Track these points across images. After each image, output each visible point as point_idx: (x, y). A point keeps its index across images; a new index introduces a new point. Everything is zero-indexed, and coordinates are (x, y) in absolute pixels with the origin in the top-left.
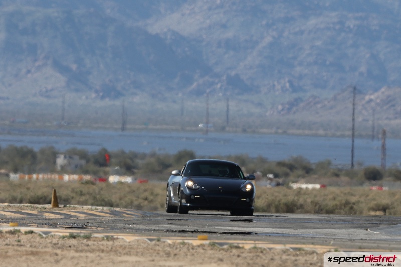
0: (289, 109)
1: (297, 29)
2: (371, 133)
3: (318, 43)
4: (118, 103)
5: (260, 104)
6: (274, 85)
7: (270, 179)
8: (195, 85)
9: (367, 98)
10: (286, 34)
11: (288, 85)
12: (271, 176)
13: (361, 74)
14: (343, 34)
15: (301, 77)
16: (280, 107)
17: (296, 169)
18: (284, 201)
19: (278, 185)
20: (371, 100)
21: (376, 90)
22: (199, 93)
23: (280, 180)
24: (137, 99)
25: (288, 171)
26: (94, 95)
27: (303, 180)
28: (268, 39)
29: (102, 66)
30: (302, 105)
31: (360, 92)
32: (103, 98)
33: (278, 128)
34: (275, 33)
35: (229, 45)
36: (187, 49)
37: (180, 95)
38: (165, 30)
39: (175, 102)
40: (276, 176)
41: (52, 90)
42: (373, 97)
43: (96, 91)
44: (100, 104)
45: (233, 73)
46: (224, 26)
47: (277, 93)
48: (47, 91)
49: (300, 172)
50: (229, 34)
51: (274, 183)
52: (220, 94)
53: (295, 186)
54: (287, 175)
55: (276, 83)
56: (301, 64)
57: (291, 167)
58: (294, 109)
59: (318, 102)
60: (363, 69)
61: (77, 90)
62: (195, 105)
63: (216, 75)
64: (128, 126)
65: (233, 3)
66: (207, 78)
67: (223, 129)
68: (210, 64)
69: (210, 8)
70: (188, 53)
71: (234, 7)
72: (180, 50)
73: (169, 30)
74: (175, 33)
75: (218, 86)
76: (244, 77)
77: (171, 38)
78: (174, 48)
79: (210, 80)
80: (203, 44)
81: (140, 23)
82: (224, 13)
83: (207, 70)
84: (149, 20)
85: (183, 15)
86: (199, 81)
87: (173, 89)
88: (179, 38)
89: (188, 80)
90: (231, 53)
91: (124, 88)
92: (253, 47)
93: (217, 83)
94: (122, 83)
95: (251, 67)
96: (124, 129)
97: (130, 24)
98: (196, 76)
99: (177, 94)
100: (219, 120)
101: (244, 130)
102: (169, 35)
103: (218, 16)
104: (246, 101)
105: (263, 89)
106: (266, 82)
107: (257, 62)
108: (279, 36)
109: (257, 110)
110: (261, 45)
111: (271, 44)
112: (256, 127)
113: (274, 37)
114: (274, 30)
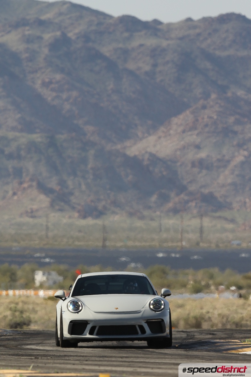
4: (99, 222)
5: (232, 221)
6: (245, 202)
7: (233, 291)
8: (170, 205)
19: (241, 296)
22: (175, 211)
24: (117, 218)
26: (76, 215)
28: (240, 159)
29: (83, 187)
32: (85, 217)
34: (246, 153)
36: (163, 169)
37: (158, 213)
38: (143, 152)
39: (152, 219)
40: (239, 288)
41: (37, 210)
43: (79, 212)
44: (83, 222)
45: (206, 191)
46: (198, 147)
47: (249, 210)
48: (32, 212)
50: (203, 155)
52: (195, 211)
55: (247, 200)
61: (61, 210)
62: (171, 222)
63: (191, 194)
64: (108, 243)
65: (206, 126)
66: (182, 196)
67: (198, 244)
68: (185, 183)
69: (184, 132)
70: (165, 173)
71: (207, 129)
72: (157, 170)
73: (146, 152)
74: (151, 154)
75: (193, 204)
76: (217, 195)
77: (149, 159)
78: (151, 169)
79: (186, 198)
80: (179, 164)
81: (119, 147)
82: (198, 135)
83: (182, 189)
84: (128, 143)
85: (160, 138)
86: (175, 199)
87: (150, 208)
88: (155, 159)
89: (164, 198)
90: (204, 172)
91: (105, 208)
92: (225, 166)
93: (192, 201)
94: (103, 203)
95: (223, 186)
96: (104, 246)
97: (109, 147)
98: (172, 195)
99: (155, 212)
100: (193, 237)
101: (217, 246)
102: (147, 156)
103: (193, 138)
104: (220, 217)
105: (236, 206)
106: (238, 199)
107: (229, 180)
108: (250, 156)
109: (230, 226)
110: (233, 164)
111: (243, 163)
112: (228, 242)
113: (245, 157)
114: (244, 150)
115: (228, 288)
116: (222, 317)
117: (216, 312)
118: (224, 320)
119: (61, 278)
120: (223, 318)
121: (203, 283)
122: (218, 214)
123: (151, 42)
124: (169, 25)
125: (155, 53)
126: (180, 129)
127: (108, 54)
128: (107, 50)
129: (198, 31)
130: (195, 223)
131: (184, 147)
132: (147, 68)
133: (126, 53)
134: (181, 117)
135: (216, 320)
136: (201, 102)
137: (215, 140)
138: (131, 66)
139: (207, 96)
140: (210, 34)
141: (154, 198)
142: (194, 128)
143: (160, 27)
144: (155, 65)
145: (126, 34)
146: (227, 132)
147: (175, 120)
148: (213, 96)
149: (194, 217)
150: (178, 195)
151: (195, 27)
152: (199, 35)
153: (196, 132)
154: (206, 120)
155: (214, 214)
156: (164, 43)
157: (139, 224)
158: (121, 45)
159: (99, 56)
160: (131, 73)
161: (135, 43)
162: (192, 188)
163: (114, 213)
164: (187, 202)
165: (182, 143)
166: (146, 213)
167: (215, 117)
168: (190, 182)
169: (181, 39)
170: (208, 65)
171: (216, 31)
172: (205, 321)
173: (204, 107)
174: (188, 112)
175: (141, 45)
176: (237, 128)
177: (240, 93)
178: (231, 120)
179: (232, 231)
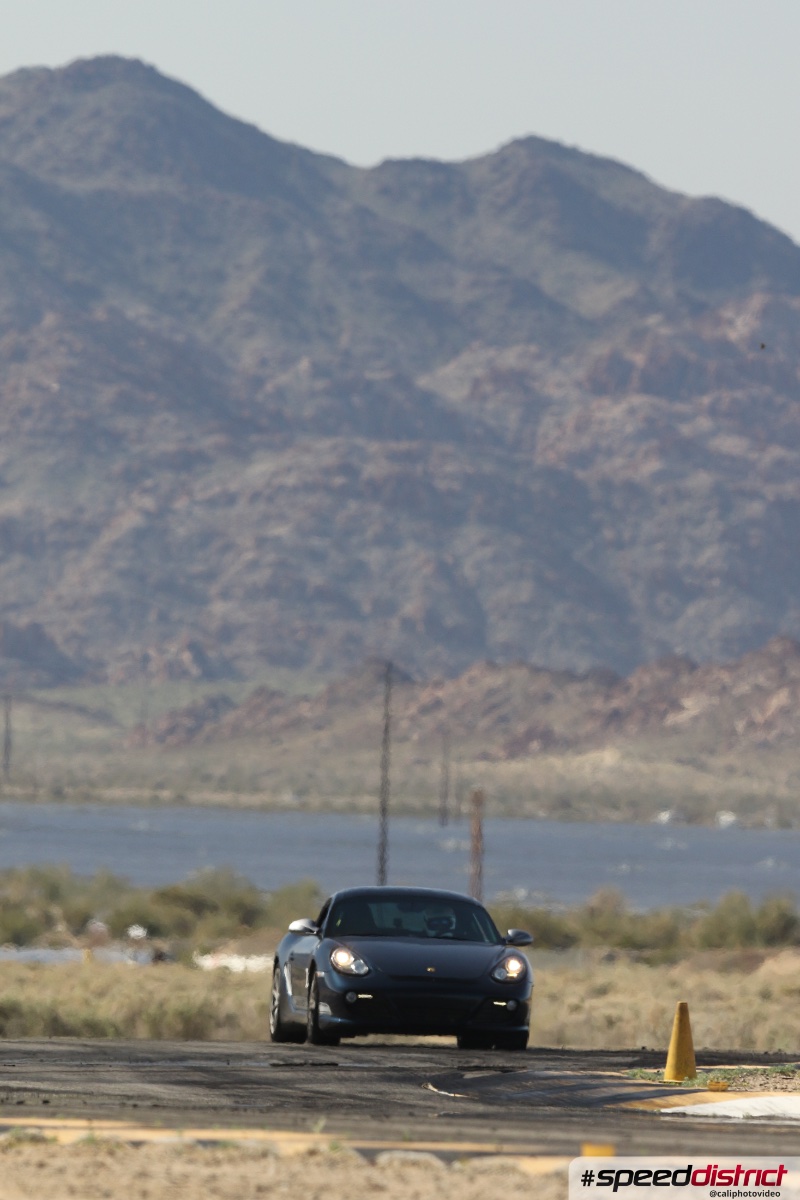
0: (191, 732)
1: (217, 489)
2: (436, 803)
3: (281, 531)
5: (103, 717)
6: (146, 659)
7: (136, 942)
9: (425, 696)
10: (181, 504)
11: (187, 657)
13: (407, 624)
14: (353, 506)
15: (227, 633)
16: (163, 725)
17: (214, 908)
18: (175, 1004)
19: (159, 957)
20: (438, 704)
21: (453, 673)
23: (164, 945)
25: (188, 914)
27: (233, 944)
28: (129, 521)
30: (229, 717)
31: (406, 679)
33: (160, 786)
34: (148, 502)
40: (153, 931)
42: (440, 694)
45: (21, 620)
49: (224, 920)
50: (12, 505)
51: (145, 954)
53: (208, 962)
54: (184, 929)
55: (152, 652)
56: (225, 595)
57: (199, 906)
58: (208, 727)
59: (277, 711)
60: (411, 608)
65: (26, 412)
71: (28, 424)
76: (55, 633)
90: (17, 559)
92: (83, 545)
104: (63, 706)
105: (114, 670)
106: (123, 649)
107: (95, 588)
108: (163, 511)
109: (99, 733)
110: (108, 537)
111: (139, 535)
112: (92, 784)
113: (147, 514)
114: (146, 491)
115: (118, 932)
121: (32, 913)
122: (57, 695)
136: (10, 338)
137: (51, 461)
139: (27, 318)
140: (40, 122)
146: (92, 437)
148: (49, 319)
154: (24, 393)
155: (45, 695)
167: (55, 388)
170: (35, 219)
171: (60, 112)
173: (19, 355)
176: (125, 423)
177: (137, 311)
178: (107, 394)
179: (104, 748)
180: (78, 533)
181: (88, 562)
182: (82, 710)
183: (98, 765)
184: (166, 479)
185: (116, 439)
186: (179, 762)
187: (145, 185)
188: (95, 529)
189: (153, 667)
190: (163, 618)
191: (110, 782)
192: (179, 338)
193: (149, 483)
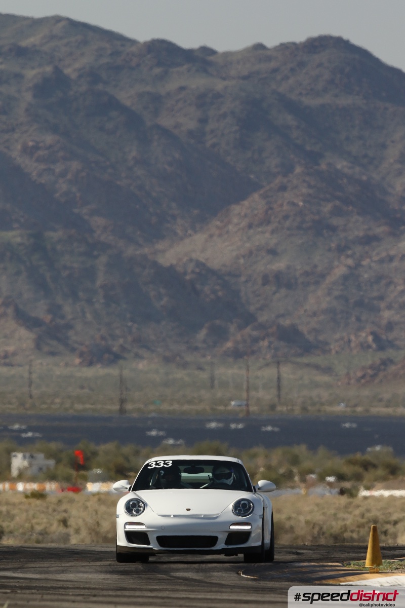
0: (373, 377)
1: (384, 254)
4: (114, 371)
5: (328, 370)
6: (350, 341)
7: (330, 484)
8: (229, 344)
10: (365, 263)
11: (370, 339)
12: (331, 479)
15: (390, 326)
16: (359, 374)
17: (375, 466)
19: (342, 492)
22: (237, 354)
23: (347, 485)
24: (141, 365)
25: (361, 470)
26: (77, 361)
27: (380, 485)
28: (340, 271)
29: (89, 316)
32: (91, 364)
33: (356, 406)
34: (350, 262)
35: (281, 280)
36: (218, 287)
37: (209, 358)
38: (185, 259)
39: (200, 368)
41: (14, 354)
43: (81, 355)
44: (89, 372)
45: (286, 322)
46: (273, 252)
47: (355, 352)
48: (6, 356)
49: (381, 472)
50: (280, 265)
51: (337, 490)
52: (268, 356)
53: (365, 493)
54: (358, 478)
55: (353, 338)
56: (389, 307)
57: (367, 465)
58: (381, 375)
61: (53, 354)
62: (229, 372)
63: (262, 327)
64: (129, 406)
65: (286, 217)
66: (248, 330)
67: (273, 407)
68: (252, 309)
69: (250, 226)
70: (220, 294)
71: (288, 223)
72: (207, 289)
73: (191, 260)
74: (199, 264)
75: (265, 343)
76: (304, 329)
77: (193, 272)
78: (198, 287)
79: (255, 333)
80: (243, 279)
81: (146, 250)
82: (273, 232)
83: (249, 319)
84: (160, 246)
85: (211, 236)
86: (236, 336)
87: (196, 349)
88: (204, 272)
89: (219, 334)
90: (283, 291)
91: (123, 348)
92: (317, 283)
93: (263, 339)
94: (121, 341)
95: (315, 314)
96: (122, 411)
97: (130, 251)
98: (232, 328)
99: (204, 356)
100: (266, 396)
101: (304, 409)
102: (191, 267)
103: (264, 237)
104: (308, 365)
105: (334, 347)
106: (337, 336)
107: (324, 305)
108: (358, 265)
109: (325, 378)
110: (329, 280)
111: (345, 278)
112: (322, 404)
113: (349, 267)
114: (348, 256)
115: (322, 478)
116: (312, 525)
117: (302, 518)
118: (316, 531)
119: (52, 462)
120: (313, 528)
121: (282, 471)
122: (305, 360)
123: (199, 83)
124: (227, 54)
125: (204, 100)
126: (244, 223)
127: (128, 103)
128: (126, 96)
129: (273, 65)
130: (270, 373)
131: (251, 253)
132: (192, 125)
133: (156, 100)
134: (246, 203)
135: (302, 530)
136: (278, 180)
137: (300, 242)
138: (166, 121)
139: (287, 169)
140: (292, 70)
141: (202, 334)
142: (266, 221)
143: (211, 58)
144: (203, 121)
145: (158, 71)
146: (321, 228)
147: (236, 209)
148: (298, 170)
149: (267, 365)
150: (240, 328)
151: (269, 59)
152: (275, 70)
153: (270, 228)
154: (286, 207)
155: (299, 360)
156: (219, 86)
157: (179, 374)
158: (148, 88)
159: (113, 104)
160: (165, 132)
161: (172, 85)
162: (263, 318)
163: (138, 356)
164: (256, 340)
165: (248, 245)
166: (189, 358)
167: (301, 204)
168: (261, 309)
169: (245, 78)
170: (289, 119)
171: (302, 64)
172: (286, 532)
173: (283, 188)
174: (256, 196)
175: (182, 88)
176: (336, 221)
177: (341, 165)
178: (327, 208)
179: (328, 386)
180: (315, 277)
181: (320, 293)
182: (317, 367)
183: (325, 395)
184: (358, 249)
185: (333, 229)
186: (366, 392)
187: (345, 101)
188: (323, 276)
189: (353, 345)
190: (358, 319)
191: (331, 403)
192: (364, 178)
193: (349, 252)
